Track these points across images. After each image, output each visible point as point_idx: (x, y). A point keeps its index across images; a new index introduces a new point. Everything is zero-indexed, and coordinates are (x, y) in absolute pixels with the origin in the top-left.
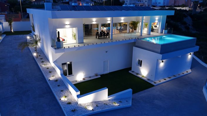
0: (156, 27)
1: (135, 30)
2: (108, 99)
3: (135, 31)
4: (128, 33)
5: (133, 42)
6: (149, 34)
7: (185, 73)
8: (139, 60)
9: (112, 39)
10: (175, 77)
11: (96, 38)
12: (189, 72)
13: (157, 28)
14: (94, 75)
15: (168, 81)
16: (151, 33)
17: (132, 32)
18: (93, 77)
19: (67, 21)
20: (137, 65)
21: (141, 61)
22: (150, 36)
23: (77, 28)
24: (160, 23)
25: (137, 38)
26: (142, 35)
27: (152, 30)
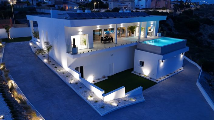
0: (150, 30)
1: (133, 33)
2: (125, 96)
3: (132, 35)
4: (127, 37)
5: (135, 45)
6: (146, 37)
7: (179, 71)
8: (141, 62)
9: (116, 43)
10: (172, 75)
11: (101, 42)
12: (182, 70)
13: (151, 32)
14: (102, 77)
15: (167, 79)
16: (148, 36)
17: (129, 35)
18: (101, 78)
19: (80, 29)
20: (139, 66)
21: (143, 62)
22: (148, 39)
23: (88, 35)
24: (154, 27)
25: (137, 42)
26: (140, 39)
27: (148, 34)
